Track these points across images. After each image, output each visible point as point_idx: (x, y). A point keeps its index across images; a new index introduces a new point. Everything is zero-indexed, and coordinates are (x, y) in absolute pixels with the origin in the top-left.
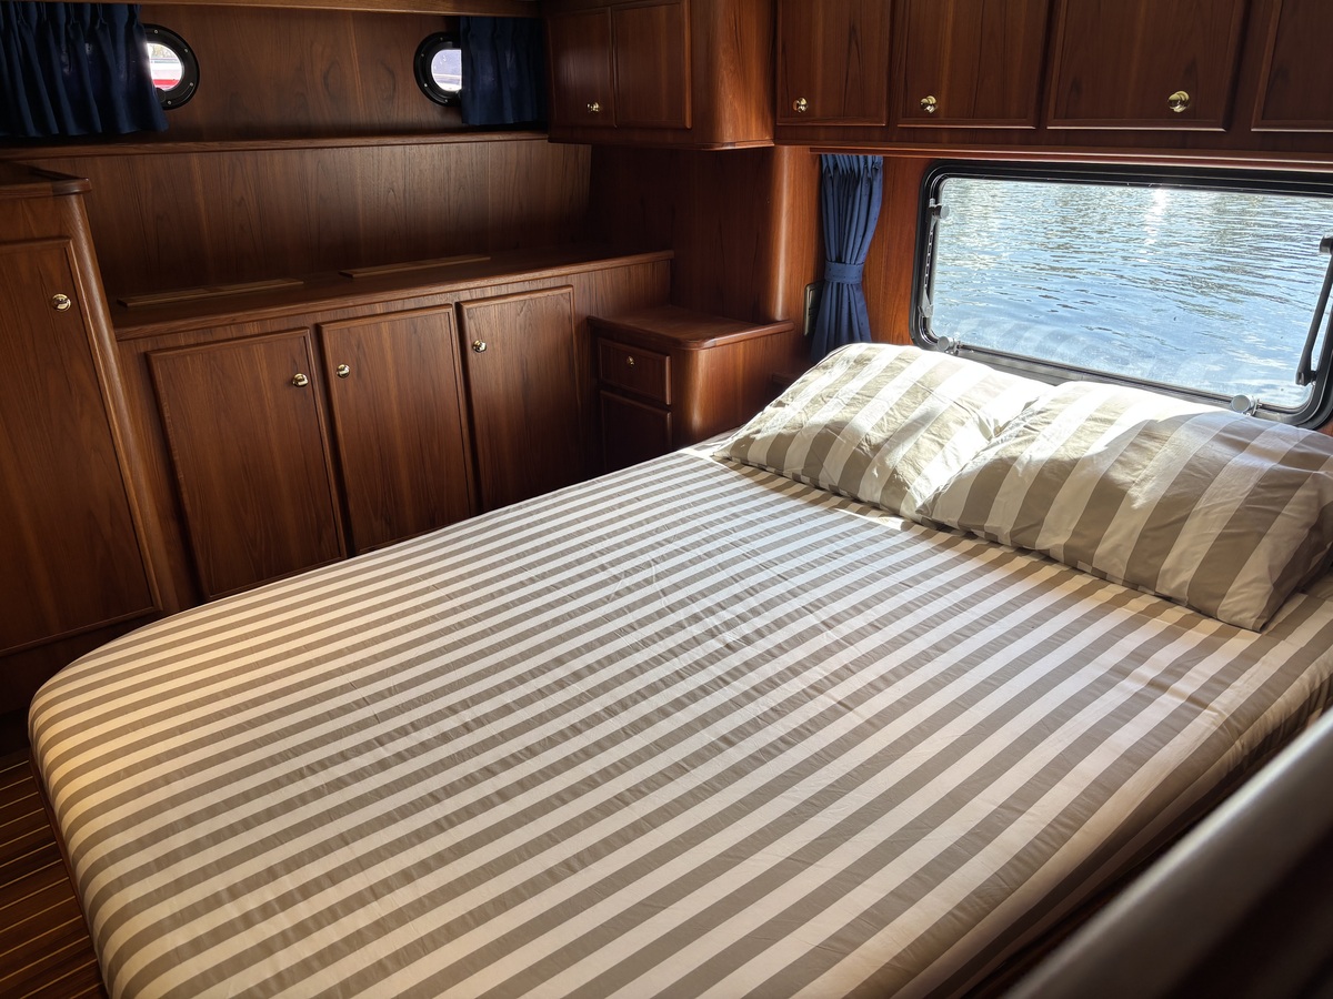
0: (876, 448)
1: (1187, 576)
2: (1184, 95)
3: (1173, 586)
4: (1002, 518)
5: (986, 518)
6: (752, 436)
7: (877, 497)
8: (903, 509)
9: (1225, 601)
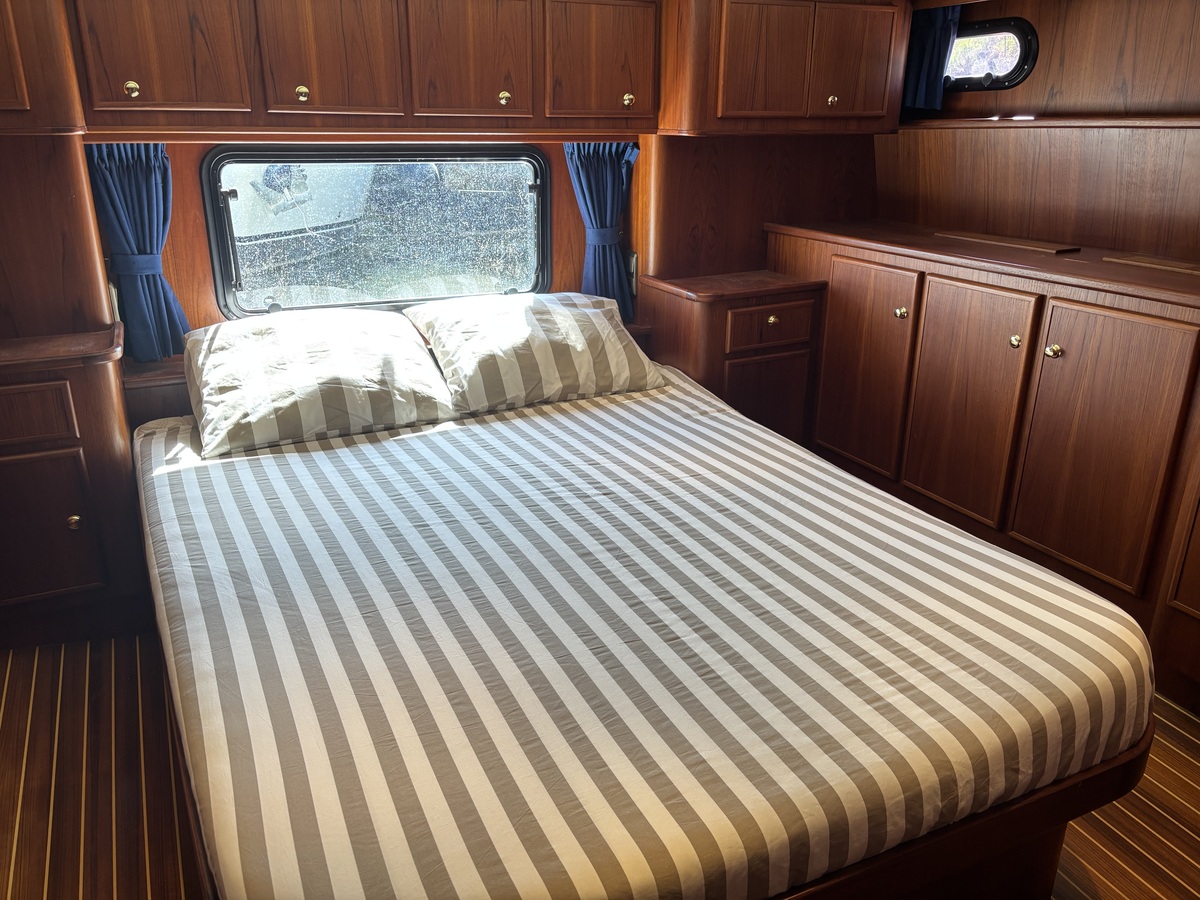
0: (382, 382)
1: (626, 374)
2: (507, 94)
3: (621, 383)
4: (515, 389)
5: (504, 394)
6: (243, 421)
7: (413, 416)
8: (441, 415)
9: (648, 378)
